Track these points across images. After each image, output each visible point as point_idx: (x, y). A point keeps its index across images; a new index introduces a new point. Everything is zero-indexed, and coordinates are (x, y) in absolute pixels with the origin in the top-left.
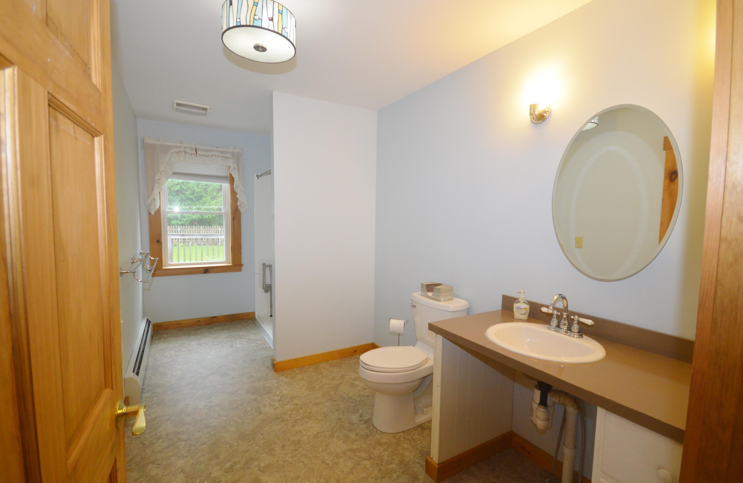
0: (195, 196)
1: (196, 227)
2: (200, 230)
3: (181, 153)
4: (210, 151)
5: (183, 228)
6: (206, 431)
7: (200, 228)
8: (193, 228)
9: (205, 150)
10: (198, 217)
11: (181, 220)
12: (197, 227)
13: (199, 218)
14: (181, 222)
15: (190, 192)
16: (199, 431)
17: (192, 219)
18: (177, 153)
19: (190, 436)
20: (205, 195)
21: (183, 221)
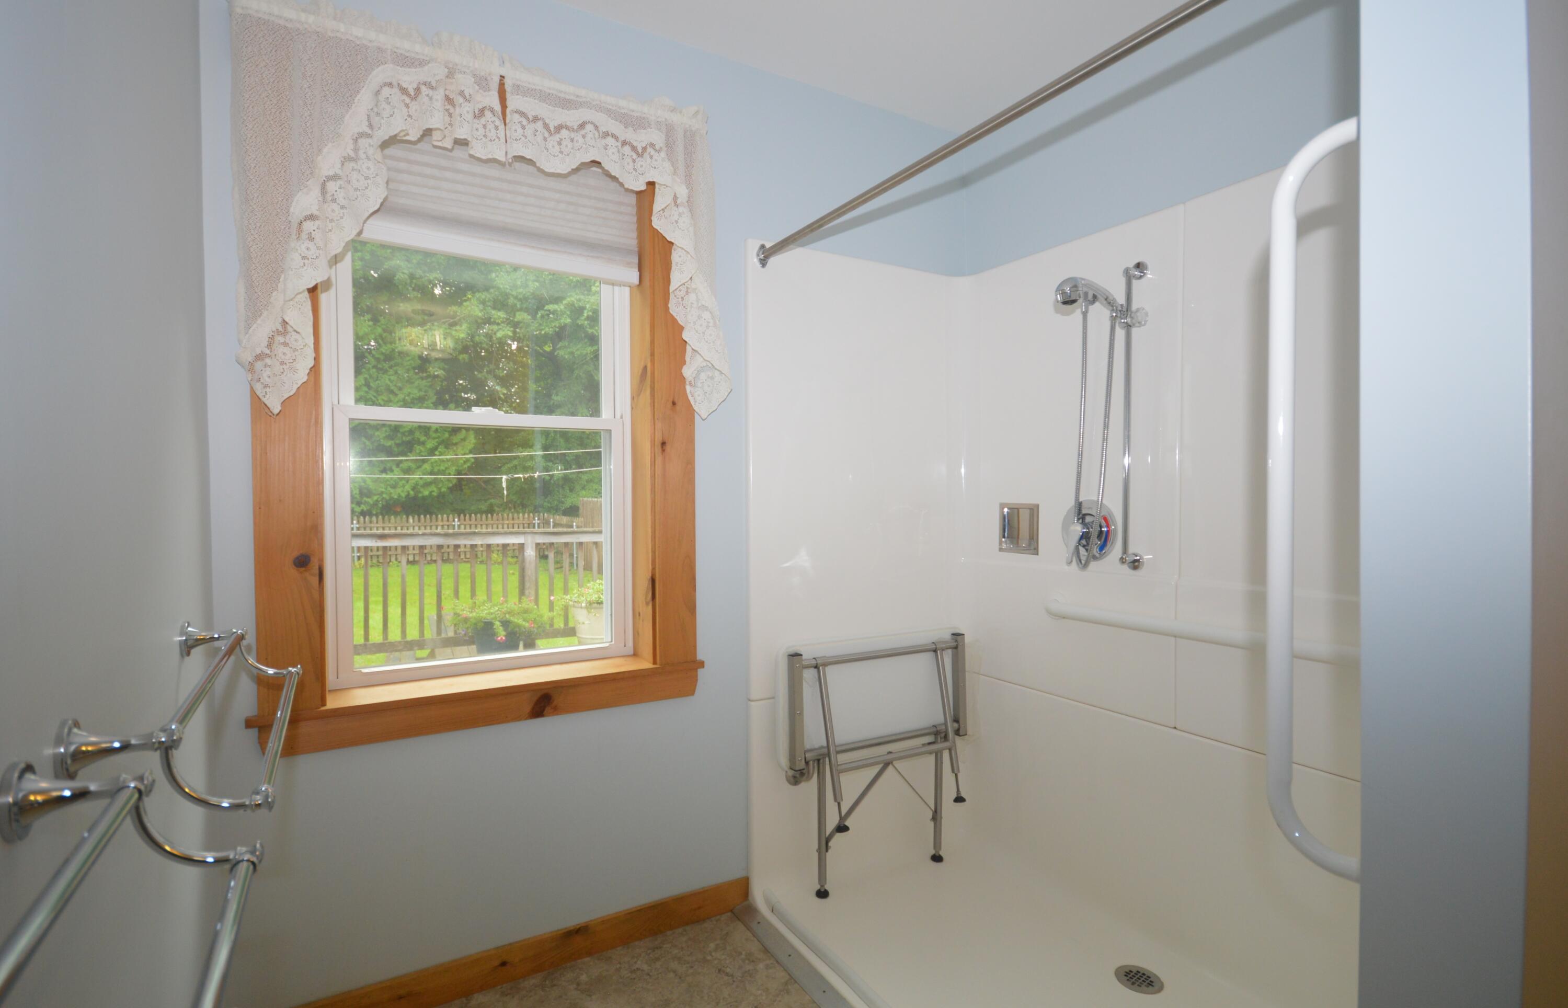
0: (397, 442)
1: (399, 517)
2: (408, 525)
3: (431, 92)
4: (566, 103)
5: (365, 522)
7: (407, 521)
8: (391, 521)
9: (545, 97)
10: (406, 494)
11: (361, 503)
12: (401, 518)
13: (408, 494)
14: (360, 506)
15: (386, 431)
17: (392, 498)
18: (408, 95)
20: (423, 438)
21: (366, 503)
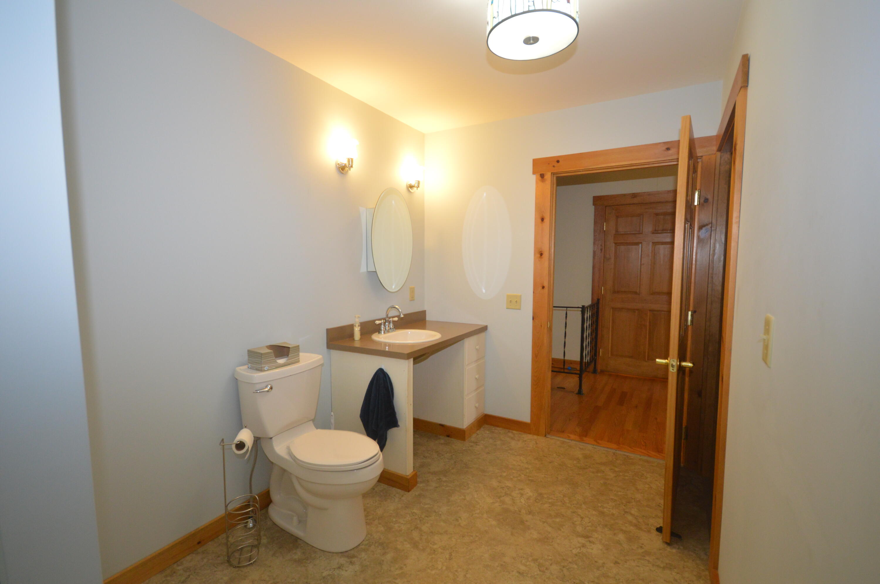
6: (605, 510)
16: (613, 515)
19: (624, 514)
